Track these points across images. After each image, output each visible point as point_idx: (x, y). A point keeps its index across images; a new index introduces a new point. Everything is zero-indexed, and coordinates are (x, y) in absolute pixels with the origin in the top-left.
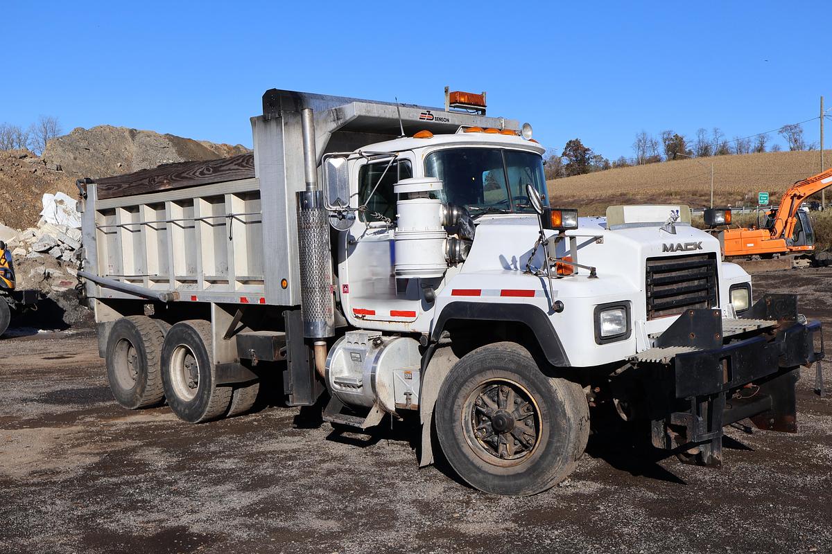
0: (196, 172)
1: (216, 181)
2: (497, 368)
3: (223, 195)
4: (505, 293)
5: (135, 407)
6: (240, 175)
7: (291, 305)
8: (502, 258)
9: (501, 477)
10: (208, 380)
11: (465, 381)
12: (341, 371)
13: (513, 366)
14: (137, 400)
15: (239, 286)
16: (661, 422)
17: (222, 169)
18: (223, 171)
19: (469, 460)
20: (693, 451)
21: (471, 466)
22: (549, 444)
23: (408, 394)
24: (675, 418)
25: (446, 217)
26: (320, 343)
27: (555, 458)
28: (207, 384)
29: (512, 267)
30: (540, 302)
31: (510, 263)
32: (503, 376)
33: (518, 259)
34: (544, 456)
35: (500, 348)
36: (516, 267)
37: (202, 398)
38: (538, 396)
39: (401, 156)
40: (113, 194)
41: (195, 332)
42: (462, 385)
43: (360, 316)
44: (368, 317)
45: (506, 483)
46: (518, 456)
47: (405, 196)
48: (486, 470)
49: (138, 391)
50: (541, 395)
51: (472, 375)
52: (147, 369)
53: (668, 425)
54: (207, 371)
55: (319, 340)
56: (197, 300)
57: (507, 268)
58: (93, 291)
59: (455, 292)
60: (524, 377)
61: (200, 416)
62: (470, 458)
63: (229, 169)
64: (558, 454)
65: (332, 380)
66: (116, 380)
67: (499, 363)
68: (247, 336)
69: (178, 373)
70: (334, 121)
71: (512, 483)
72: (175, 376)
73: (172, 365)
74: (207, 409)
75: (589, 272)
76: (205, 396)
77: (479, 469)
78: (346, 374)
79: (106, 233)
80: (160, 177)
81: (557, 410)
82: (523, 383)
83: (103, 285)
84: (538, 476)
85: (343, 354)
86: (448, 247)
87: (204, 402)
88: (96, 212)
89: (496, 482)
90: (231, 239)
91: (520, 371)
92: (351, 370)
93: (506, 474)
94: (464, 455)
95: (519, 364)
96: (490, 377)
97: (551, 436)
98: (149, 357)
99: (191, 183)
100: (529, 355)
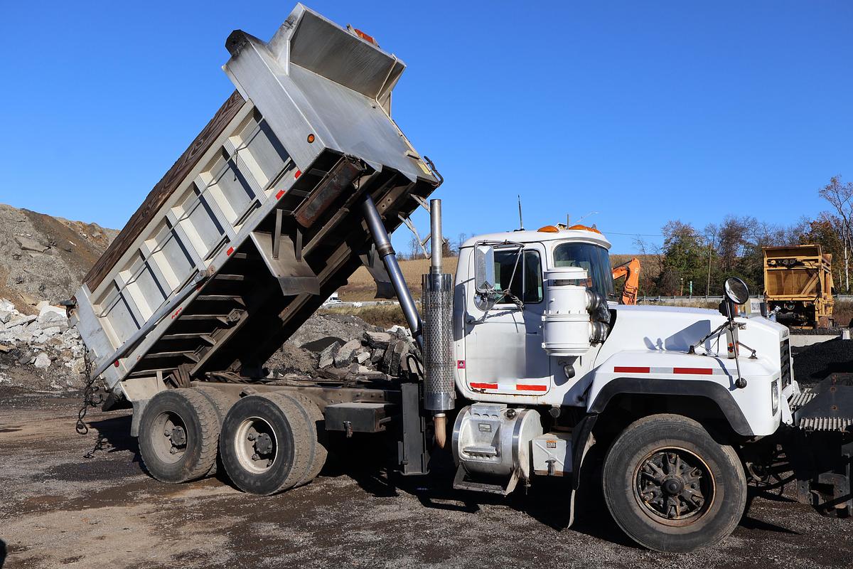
2: (670, 438)
4: (677, 371)
5: (181, 481)
8: (646, 340)
9: (677, 536)
10: (290, 452)
11: (638, 449)
12: (468, 442)
13: (686, 435)
14: (184, 474)
16: (807, 482)
19: (643, 522)
20: (841, 506)
21: (645, 528)
22: (724, 504)
23: (550, 463)
24: (822, 478)
25: (591, 301)
26: (441, 415)
27: (730, 517)
28: (289, 456)
29: (658, 348)
31: (655, 344)
32: (676, 444)
33: (663, 341)
34: (718, 517)
35: (670, 420)
36: (661, 348)
37: (280, 471)
38: (712, 462)
39: (527, 246)
41: (274, 405)
42: (634, 453)
43: (479, 389)
44: (488, 390)
45: (682, 541)
46: (686, 516)
47: (558, 283)
48: (661, 530)
49: (187, 464)
50: (715, 461)
51: (645, 445)
52: (201, 443)
53: (814, 485)
54: (290, 443)
55: (440, 412)
57: (653, 348)
59: (617, 369)
60: (696, 446)
61: (277, 487)
62: (643, 519)
64: (733, 514)
65: (460, 450)
66: (154, 455)
67: (671, 433)
68: (340, 408)
69: (242, 445)
71: (688, 541)
72: (240, 449)
73: (237, 438)
74: (287, 480)
75: (750, 353)
76: (286, 468)
77: (653, 530)
78: (472, 444)
81: (731, 474)
82: (697, 450)
84: (713, 534)
85: (470, 426)
86: (595, 329)
87: (283, 474)
89: (672, 541)
91: (694, 439)
92: (477, 440)
93: (681, 533)
94: (638, 517)
95: (691, 434)
96: (663, 445)
97: (726, 498)
98: (204, 430)
100: (700, 426)
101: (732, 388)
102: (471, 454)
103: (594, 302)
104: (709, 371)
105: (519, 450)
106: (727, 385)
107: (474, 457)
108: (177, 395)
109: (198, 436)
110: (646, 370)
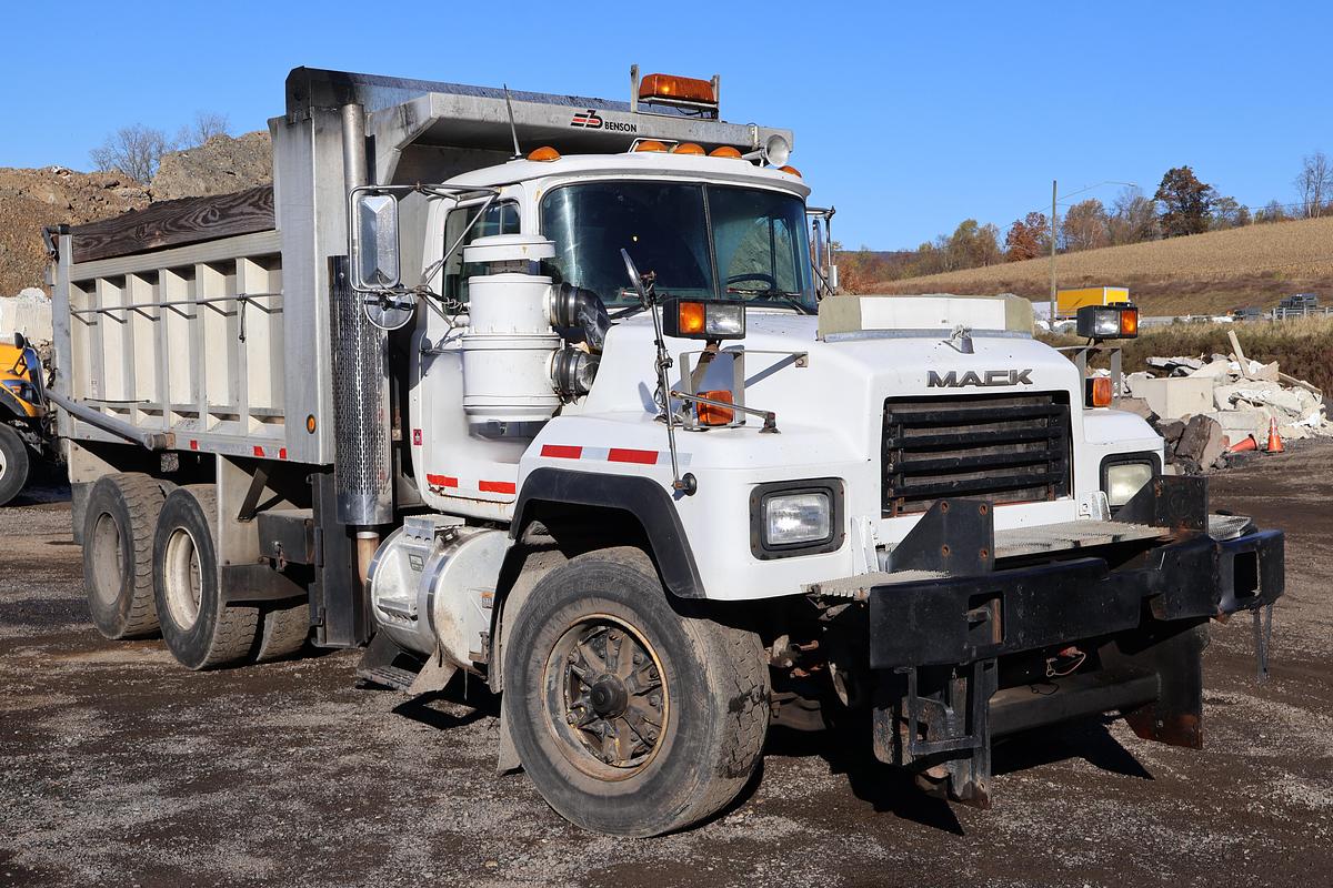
0: (197, 218)
1: (222, 233)
2: (598, 595)
3: (234, 260)
4: (616, 455)
5: (118, 636)
6: (258, 223)
7: (320, 462)
8: (643, 388)
10: (212, 593)
11: (548, 617)
12: (395, 588)
13: (624, 592)
14: (120, 623)
15: (254, 425)
17: (233, 211)
18: (234, 215)
19: (549, 764)
21: (552, 776)
22: (678, 742)
23: (483, 638)
24: (908, 706)
25: (555, 309)
26: (367, 535)
27: (686, 770)
28: (212, 600)
30: (662, 475)
32: (608, 610)
34: (668, 765)
35: (609, 558)
37: (203, 630)
38: (662, 650)
39: (505, 193)
40: (93, 253)
42: (543, 623)
43: (437, 487)
44: (448, 490)
45: (606, 810)
46: (636, 761)
48: (577, 784)
49: (122, 607)
51: (559, 607)
52: (134, 569)
55: (365, 528)
56: (199, 449)
58: (68, 428)
59: (548, 450)
60: (642, 615)
61: (202, 658)
62: (551, 760)
63: (242, 214)
64: (692, 763)
65: (375, 602)
67: (602, 586)
68: (272, 517)
69: (179, 578)
70: (402, 127)
71: (616, 811)
73: (168, 565)
75: (761, 422)
76: (209, 622)
79: (88, 324)
80: (151, 225)
81: (692, 679)
82: (639, 624)
83: (79, 418)
84: (658, 801)
85: (397, 557)
87: (207, 632)
88: (70, 284)
89: (591, 808)
90: (243, 339)
91: (635, 601)
93: (606, 794)
94: (543, 754)
95: (634, 589)
96: (588, 610)
97: (681, 728)
99: (191, 237)
101: (677, 495)
102: (388, 612)
103: (561, 310)
104: (649, 457)
106: (671, 492)
107: (394, 620)
109: (131, 558)
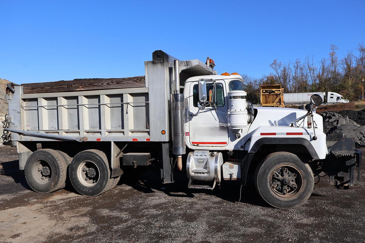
0: (103, 83)
1: (118, 87)
3: (123, 94)
4: (288, 134)
5: (49, 192)
6: (135, 86)
7: (167, 141)
8: (270, 121)
9: (288, 202)
10: (106, 176)
12: (193, 167)
13: (292, 160)
14: (51, 189)
15: (130, 133)
16: (334, 176)
17: (122, 82)
19: (274, 197)
20: (346, 185)
21: (275, 199)
22: (306, 187)
23: (231, 175)
24: (339, 174)
26: (180, 157)
27: (308, 192)
28: (106, 178)
31: (273, 123)
32: (287, 164)
33: (277, 122)
35: (285, 154)
36: (276, 125)
37: (101, 185)
39: (217, 82)
40: (36, 91)
41: (97, 155)
42: (270, 169)
43: (196, 145)
44: (200, 145)
45: (290, 203)
46: (290, 193)
48: (281, 200)
49: (52, 184)
50: (303, 170)
52: (59, 174)
53: (336, 178)
54: (106, 172)
56: (101, 140)
57: (272, 125)
58: (16, 138)
59: (262, 134)
60: (296, 164)
61: (100, 192)
62: (274, 196)
63: (128, 83)
65: (190, 172)
66: (34, 180)
67: (285, 160)
68: (130, 155)
69: (80, 174)
70: (185, 66)
71: (292, 203)
72: (79, 176)
73: (78, 171)
74: (105, 189)
76: (104, 183)
77: (278, 200)
78: (195, 168)
79: (25, 110)
80: (75, 85)
81: (309, 175)
82: (296, 166)
83: (24, 135)
84: (302, 199)
85: (194, 161)
86: (249, 117)
87: (103, 186)
88: (21, 100)
89: (286, 204)
90: (127, 113)
91: (294, 162)
92: (197, 166)
93: (289, 200)
96: (282, 165)
97: (307, 185)
98: (60, 168)
99: (101, 88)
100: (296, 156)
101: (311, 140)
102: (195, 173)
103: (248, 106)
104: (301, 134)
105: (218, 170)
106: (309, 139)
107: (197, 174)
108: (45, 152)
109: (58, 171)
110: (275, 134)
